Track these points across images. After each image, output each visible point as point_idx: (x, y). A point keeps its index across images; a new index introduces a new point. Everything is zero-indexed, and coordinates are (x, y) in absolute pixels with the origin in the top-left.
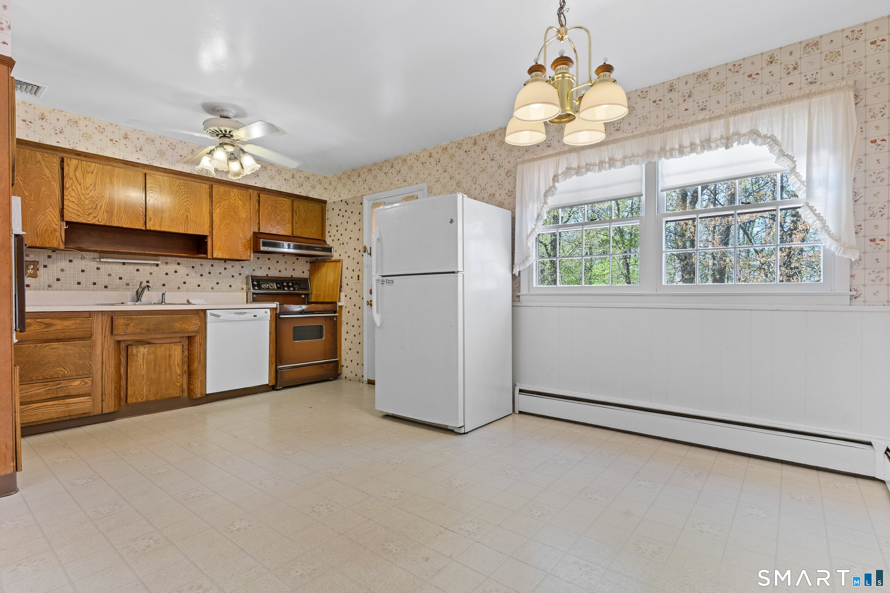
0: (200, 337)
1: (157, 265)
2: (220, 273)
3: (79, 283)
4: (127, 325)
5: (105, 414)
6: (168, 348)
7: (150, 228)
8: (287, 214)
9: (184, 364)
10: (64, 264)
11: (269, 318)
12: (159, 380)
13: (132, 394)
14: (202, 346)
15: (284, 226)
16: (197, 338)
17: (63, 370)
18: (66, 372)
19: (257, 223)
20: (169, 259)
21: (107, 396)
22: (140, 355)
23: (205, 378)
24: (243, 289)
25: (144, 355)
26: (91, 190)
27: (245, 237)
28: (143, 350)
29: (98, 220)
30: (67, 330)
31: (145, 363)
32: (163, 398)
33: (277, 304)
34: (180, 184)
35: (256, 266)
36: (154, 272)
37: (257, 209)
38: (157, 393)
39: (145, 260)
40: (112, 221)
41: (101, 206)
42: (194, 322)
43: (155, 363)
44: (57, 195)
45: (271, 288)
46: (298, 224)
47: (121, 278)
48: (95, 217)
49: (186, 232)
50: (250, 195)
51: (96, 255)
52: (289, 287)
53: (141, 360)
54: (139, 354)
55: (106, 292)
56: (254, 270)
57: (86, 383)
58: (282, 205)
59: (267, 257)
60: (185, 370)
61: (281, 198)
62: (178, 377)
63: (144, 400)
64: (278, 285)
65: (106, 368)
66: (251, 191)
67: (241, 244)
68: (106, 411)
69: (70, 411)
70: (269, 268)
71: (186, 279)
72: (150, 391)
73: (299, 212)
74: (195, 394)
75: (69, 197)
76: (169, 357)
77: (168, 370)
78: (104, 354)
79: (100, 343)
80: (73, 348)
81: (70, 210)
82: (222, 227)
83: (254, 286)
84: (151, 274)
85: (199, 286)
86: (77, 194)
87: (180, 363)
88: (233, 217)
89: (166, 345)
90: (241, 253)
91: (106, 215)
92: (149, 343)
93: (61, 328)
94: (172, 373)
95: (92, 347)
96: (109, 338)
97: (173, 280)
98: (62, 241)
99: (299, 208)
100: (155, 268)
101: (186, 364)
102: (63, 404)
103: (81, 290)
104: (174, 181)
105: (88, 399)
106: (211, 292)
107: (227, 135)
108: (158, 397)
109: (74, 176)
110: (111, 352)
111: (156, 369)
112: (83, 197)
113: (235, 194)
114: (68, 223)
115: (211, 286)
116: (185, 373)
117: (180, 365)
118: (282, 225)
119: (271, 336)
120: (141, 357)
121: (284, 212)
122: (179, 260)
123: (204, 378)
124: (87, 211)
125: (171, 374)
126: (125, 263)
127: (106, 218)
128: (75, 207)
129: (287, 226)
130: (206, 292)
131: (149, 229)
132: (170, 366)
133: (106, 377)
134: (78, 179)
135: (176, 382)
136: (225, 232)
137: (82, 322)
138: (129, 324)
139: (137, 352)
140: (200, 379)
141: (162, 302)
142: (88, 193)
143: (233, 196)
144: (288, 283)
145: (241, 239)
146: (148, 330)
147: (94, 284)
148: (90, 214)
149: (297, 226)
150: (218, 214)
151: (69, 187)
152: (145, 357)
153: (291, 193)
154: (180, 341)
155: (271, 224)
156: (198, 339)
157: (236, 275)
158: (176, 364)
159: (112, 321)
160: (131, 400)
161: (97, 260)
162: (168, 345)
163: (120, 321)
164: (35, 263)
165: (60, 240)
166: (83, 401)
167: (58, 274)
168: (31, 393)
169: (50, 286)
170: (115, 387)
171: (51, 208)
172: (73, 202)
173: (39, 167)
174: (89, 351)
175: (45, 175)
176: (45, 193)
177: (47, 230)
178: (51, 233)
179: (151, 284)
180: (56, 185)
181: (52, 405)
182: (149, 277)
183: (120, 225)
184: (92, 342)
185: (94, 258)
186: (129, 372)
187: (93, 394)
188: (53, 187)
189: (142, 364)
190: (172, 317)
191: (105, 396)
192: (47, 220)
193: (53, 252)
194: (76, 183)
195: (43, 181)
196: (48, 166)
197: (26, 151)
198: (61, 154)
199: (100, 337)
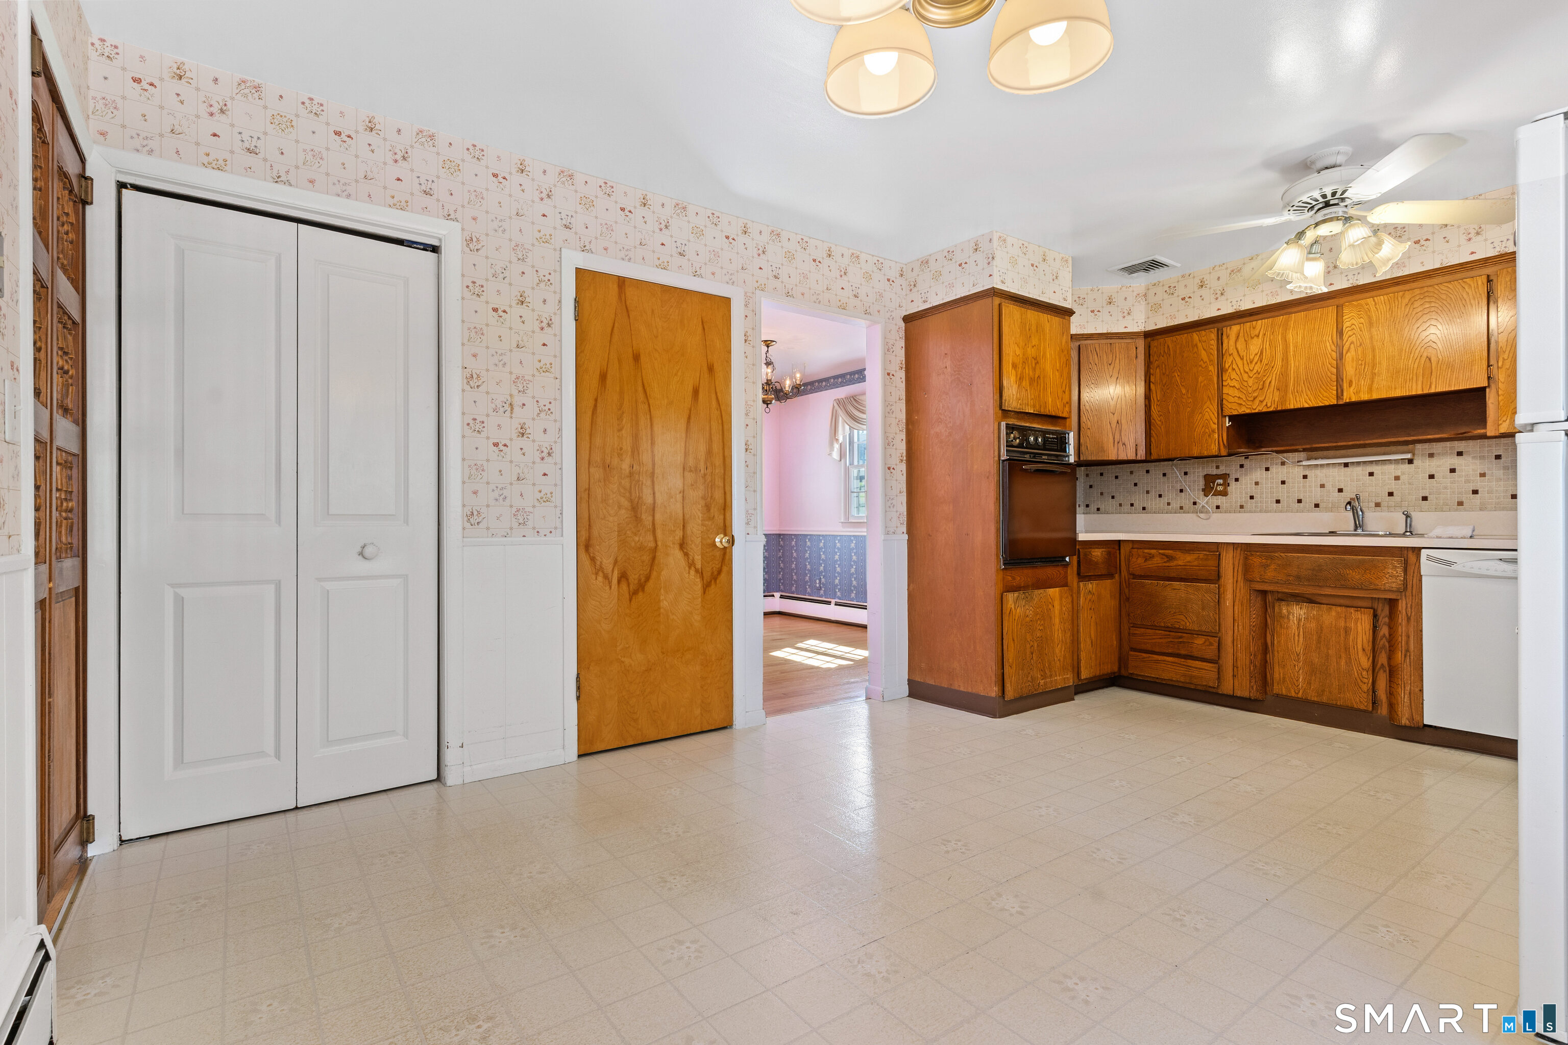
0: (1407, 604)
1: (1410, 461)
3: (1278, 501)
4: (1266, 566)
5: (1237, 697)
6: (1344, 616)
7: (1350, 398)
9: (1381, 652)
10: (1259, 474)
12: (1327, 668)
13: (1280, 680)
14: (1412, 623)
16: (1400, 605)
17: (1185, 620)
18: (1188, 624)
20: (1437, 447)
21: (1240, 671)
22: (1294, 620)
23: (1421, 691)
25: (1299, 620)
26: (1256, 363)
28: (1297, 612)
29: (1267, 405)
30: (1189, 567)
31: (1301, 633)
32: (1334, 703)
34: (1413, 300)
36: (1403, 474)
38: (1323, 691)
39: (1384, 454)
40: (1285, 400)
41: (1270, 382)
42: (1390, 571)
43: (1320, 637)
44: (1216, 382)
47: (1340, 490)
48: (1262, 402)
49: (1426, 392)
51: (1303, 455)
53: (1294, 628)
54: (1291, 617)
55: (1317, 515)
57: (1211, 644)
60: (1382, 664)
62: (1364, 673)
63: (1300, 695)
65: (1238, 628)
68: (1238, 693)
69: (1191, 677)
71: (1479, 484)
72: (1309, 683)
74: (1397, 715)
75: (1229, 381)
76: (1346, 632)
77: (1343, 655)
78: (1236, 608)
79: (1231, 590)
80: (1196, 593)
81: (1231, 399)
84: (1397, 478)
85: (1514, 497)
86: (1239, 374)
87: (1369, 648)
89: (1339, 609)
91: (1277, 393)
92: (1311, 601)
93: (1183, 564)
94: (1350, 662)
95: (1220, 594)
96: (1242, 584)
98: (1224, 444)
100: (1406, 466)
101: (1383, 651)
102: (1184, 665)
103: (1281, 512)
104: (1399, 299)
105: (1213, 667)
107: (1332, 202)
108: (1325, 699)
109: (1235, 350)
110: (1245, 605)
111: (1320, 648)
112: (1245, 377)
114: (1232, 418)
116: (1382, 670)
117: (1369, 652)
120: (1296, 622)
122: (1461, 446)
123: (1417, 690)
124: (1251, 395)
126: (1348, 463)
127: (1277, 399)
128: (1237, 393)
131: (1348, 401)
132: (1347, 649)
133: (1239, 643)
134: (1240, 352)
135: (1359, 681)
137: (1206, 557)
138: (1268, 566)
139: (1289, 613)
140: (1408, 688)
141: (1406, 532)
142: (1252, 369)
146: (1298, 578)
147: (1299, 501)
148: (1254, 399)
151: (1229, 367)
152: (1302, 624)
154: (1370, 606)
156: (1402, 606)
158: (1360, 647)
159: (1246, 558)
160: (1278, 688)
161: (1301, 463)
162: (1344, 609)
163: (1256, 560)
164: (1225, 476)
165: (1221, 443)
166: (1206, 668)
167: (1252, 490)
168: (1154, 641)
169: (1242, 507)
170: (1251, 660)
171: (1209, 402)
172: (1234, 386)
173: (1196, 352)
174: (1214, 599)
175: (1202, 360)
176: (1202, 384)
177: (1204, 433)
178: (1209, 436)
179: (1396, 497)
180: (1213, 370)
181: (1172, 662)
182: (1393, 486)
183: (1298, 406)
184: (1219, 588)
185: (1298, 462)
186: (1276, 642)
187: (1220, 662)
188: (1210, 373)
189: (1296, 634)
190: (1344, 560)
191: (1238, 670)
192: (1204, 419)
193: (1245, 458)
194: (1238, 359)
195: (1200, 368)
196: (1205, 348)
197: (1183, 338)
198: (1220, 325)
199: (1231, 581)
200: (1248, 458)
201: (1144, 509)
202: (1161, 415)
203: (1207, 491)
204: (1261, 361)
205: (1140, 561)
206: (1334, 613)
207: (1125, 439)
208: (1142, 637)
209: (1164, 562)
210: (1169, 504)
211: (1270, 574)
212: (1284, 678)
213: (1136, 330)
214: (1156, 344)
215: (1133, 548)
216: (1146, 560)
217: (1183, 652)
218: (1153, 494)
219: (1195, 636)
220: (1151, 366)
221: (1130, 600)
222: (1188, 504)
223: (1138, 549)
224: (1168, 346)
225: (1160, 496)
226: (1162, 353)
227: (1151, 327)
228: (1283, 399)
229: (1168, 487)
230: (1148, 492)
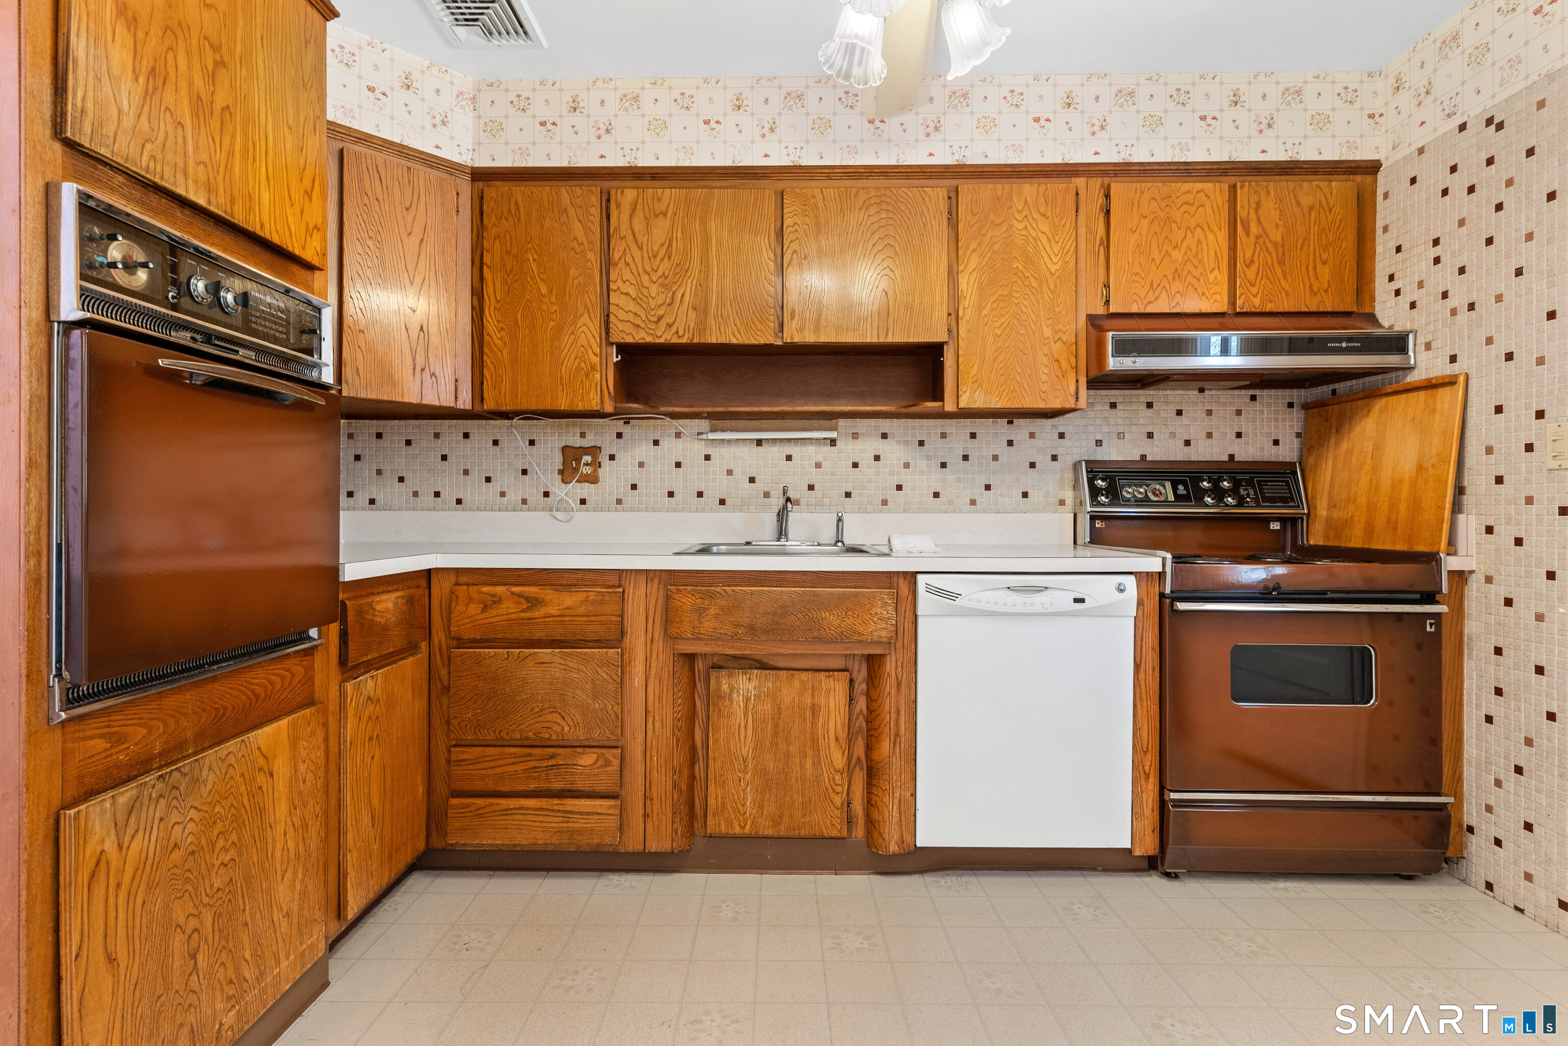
0: (897, 661)
1: (833, 442)
2: (995, 458)
3: (671, 494)
4: (701, 611)
5: (650, 853)
6: (810, 686)
7: (792, 337)
8: (1210, 236)
9: (857, 739)
10: (644, 451)
11: (1132, 609)
12: (786, 778)
13: (717, 805)
14: (904, 689)
15: (1199, 280)
16: (888, 664)
17: (560, 720)
18: (566, 729)
19: (1101, 285)
20: (862, 425)
21: (656, 806)
22: (738, 701)
23: (914, 795)
24: (1062, 503)
25: (747, 700)
26: (662, 260)
27: (1060, 334)
28: (745, 685)
29: (677, 332)
30: (568, 618)
31: (750, 722)
32: (797, 832)
33: (1164, 559)
34: (868, 202)
35: (1105, 429)
36: (826, 459)
37: (1101, 239)
38: (781, 816)
39: (804, 430)
40: (705, 329)
41: (683, 295)
42: (879, 611)
43: (776, 726)
44: (598, 281)
45: (1156, 499)
46: (1254, 268)
47: (752, 480)
48: (670, 326)
49: (882, 340)
50: (1077, 194)
51: (704, 424)
52: (1219, 494)
53: (740, 713)
54: (735, 696)
55: (723, 515)
56: (1099, 443)
57: (608, 763)
58: (1192, 210)
59: (1142, 399)
60: (859, 758)
61: (1188, 186)
62: (838, 777)
63: (747, 830)
64: (1181, 487)
65: (654, 726)
66: (1080, 182)
67: (1044, 359)
68: (652, 845)
69: (572, 832)
70: (1150, 435)
71: (904, 478)
72: (761, 807)
73: (1259, 221)
74: (884, 839)
75: (619, 282)
76: (814, 713)
77: (809, 752)
78: (650, 689)
79: (643, 658)
80: (581, 667)
81: (622, 315)
82: (985, 312)
83: (1095, 492)
84: (818, 465)
85: (936, 495)
86: (636, 273)
87: (843, 736)
88: (1020, 274)
89: (804, 676)
90: (1044, 387)
91: (692, 315)
92: (763, 666)
93: (558, 613)
94: (819, 762)
95: (623, 667)
96: (661, 645)
97: (870, 481)
98: (609, 392)
99: (1257, 210)
100: (828, 449)
101: (860, 738)
102: (559, 811)
103: (675, 510)
104: (853, 198)
105: (610, 807)
106: (970, 512)
108: (783, 829)
109: (629, 231)
110: (665, 683)
111: (777, 744)
112: (645, 280)
113: (1026, 201)
114: (622, 348)
115: (968, 495)
116: (857, 768)
117: (843, 742)
118: (1190, 279)
119: (1142, 675)
120: (742, 704)
121: (1198, 230)
122: (885, 425)
123: (908, 794)
124: (653, 313)
125: (817, 764)
126: (761, 440)
127: (692, 325)
128: (632, 306)
129: (1211, 277)
130: (954, 512)
131: (789, 341)
132: (814, 741)
133: (654, 753)
134: (637, 236)
135: (830, 791)
136: (997, 325)
137: (600, 597)
138: (705, 610)
139: (732, 689)
140: (897, 795)
141: (837, 542)
142: (655, 268)
143: (1020, 208)
144: (1216, 483)
145: (1047, 341)
146: (752, 629)
147: (700, 494)
148: (659, 320)
149: (1251, 273)
150: (975, 273)
151: (620, 257)
152: (751, 706)
153: (1227, 159)
154: (843, 667)
155: (1149, 281)
156: (890, 666)
157: (1043, 460)
158: (832, 736)
159: (668, 598)
160: (716, 824)
161: (704, 437)
162: (810, 675)
163: (686, 600)
164: (594, 451)
165: (606, 391)
166: (599, 811)
167: (634, 475)
168: (499, 770)
169: (619, 502)
170: (674, 782)
171: (586, 315)
172: (627, 294)
173: (565, 223)
174: (615, 677)
175: (575, 238)
176: (576, 282)
177: (579, 369)
178: (587, 375)
179: (817, 492)
180: (593, 258)
181: (536, 809)
182: (813, 476)
183: (722, 340)
184: (622, 655)
185: (699, 434)
186: (711, 743)
187: (623, 793)
188: (589, 265)
189: (743, 724)
190: (816, 595)
191: (652, 805)
192: (578, 345)
193: (625, 423)
194: (634, 248)
195: (572, 253)
196: (581, 217)
197: (544, 190)
198: (606, 184)
199: (642, 640)
200: (628, 423)
201: (459, 501)
202: (502, 329)
203: (567, 473)
204: (670, 258)
205: (474, 609)
206: (797, 684)
207: (436, 366)
208: (477, 766)
209: (522, 611)
210: (503, 494)
211: (708, 624)
212: (723, 803)
213: (456, 158)
214: (494, 194)
215: (457, 584)
216: (485, 608)
217: (557, 785)
218: (477, 476)
219: (579, 750)
220: (485, 235)
221: (452, 691)
222: (535, 497)
223: (468, 585)
224: (517, 203)
225: (488, 480)
226: (506, 214)
227: (484, 162)
228: (702, 326)
229: (502, 464)
230: (466, 472)
